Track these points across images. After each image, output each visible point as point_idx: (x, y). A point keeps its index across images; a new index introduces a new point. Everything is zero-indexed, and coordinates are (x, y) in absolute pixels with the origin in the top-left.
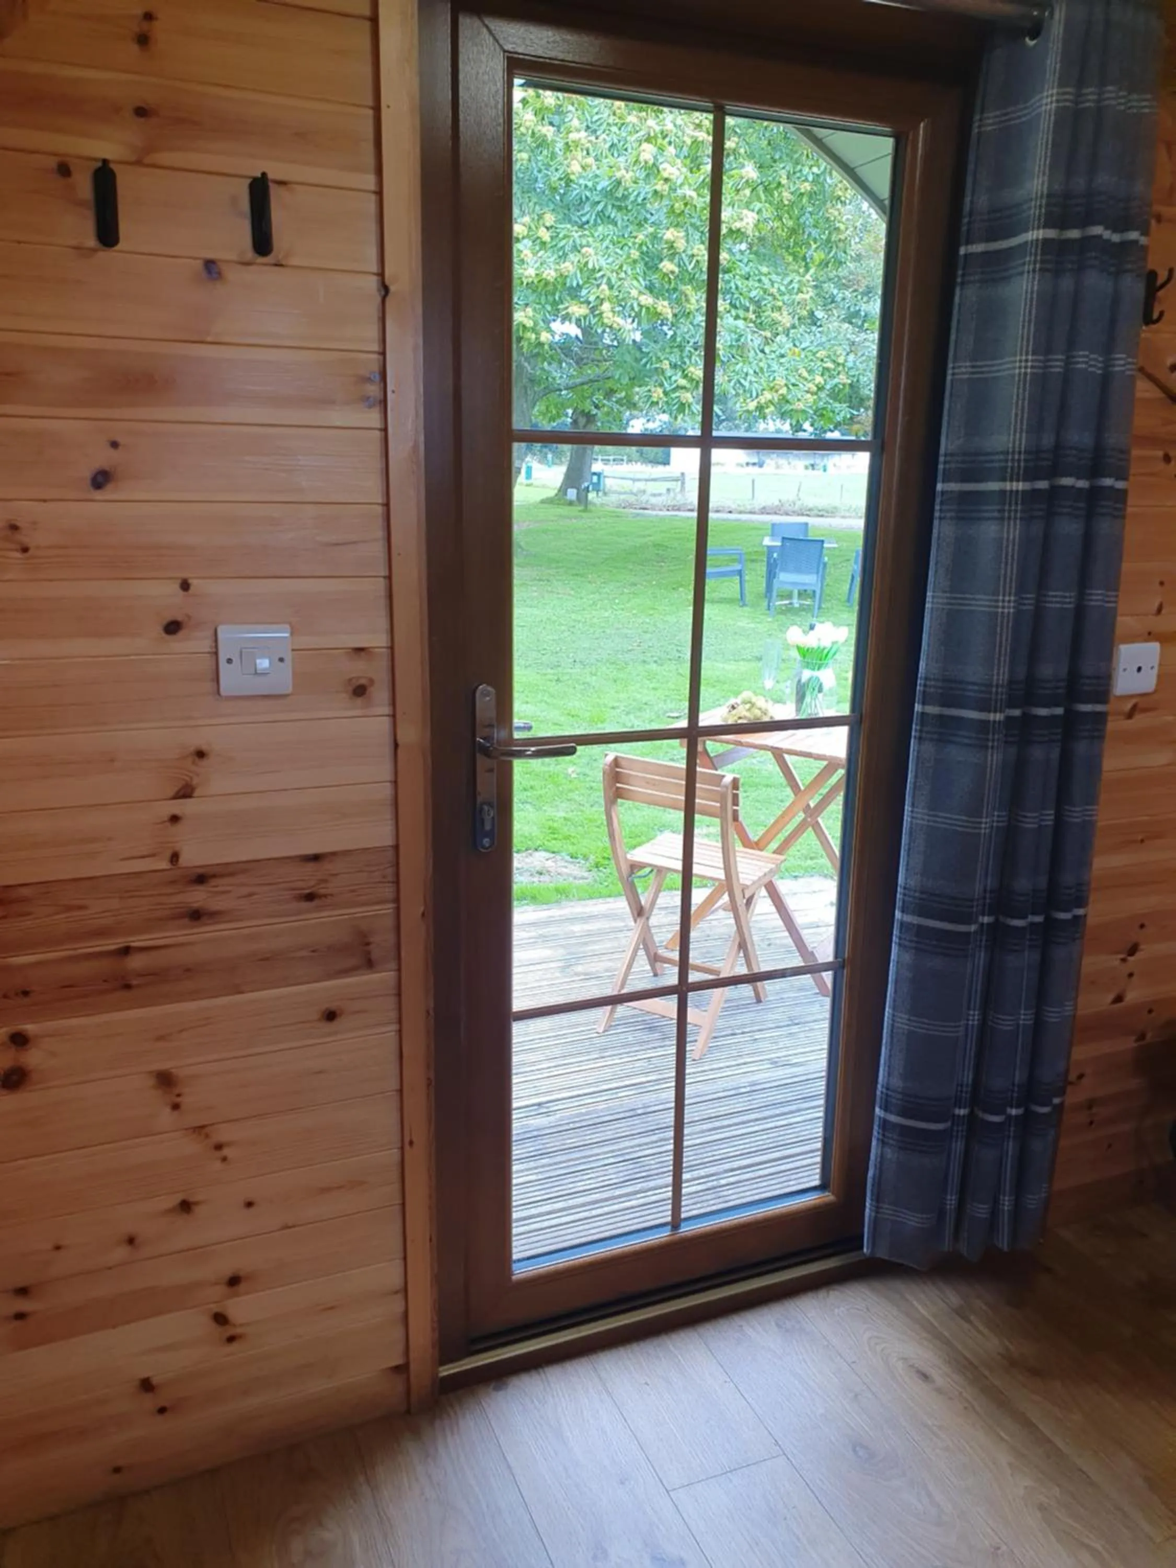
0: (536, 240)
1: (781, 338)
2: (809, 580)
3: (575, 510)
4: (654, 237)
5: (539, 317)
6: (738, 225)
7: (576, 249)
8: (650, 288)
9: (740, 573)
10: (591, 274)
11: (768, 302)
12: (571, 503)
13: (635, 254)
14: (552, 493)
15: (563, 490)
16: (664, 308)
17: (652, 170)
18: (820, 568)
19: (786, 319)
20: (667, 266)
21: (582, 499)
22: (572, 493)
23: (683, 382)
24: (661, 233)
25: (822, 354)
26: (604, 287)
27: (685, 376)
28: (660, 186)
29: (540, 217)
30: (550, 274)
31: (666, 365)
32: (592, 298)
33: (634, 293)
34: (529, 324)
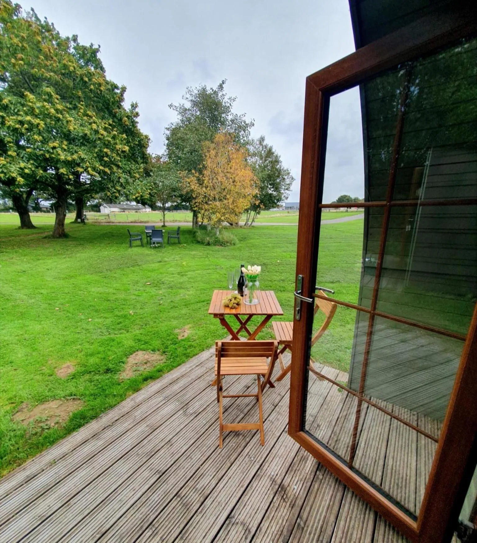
0: (62, 148)
1: (137, 180)
2: (159, 240)
3: (81, 224)
4: (100, 151)
5: (68, 171)
6: (124, 149)
7: (76, 152)
8: (101, 165)
9: (141, 239)
10: (83, 160)
11: (132, 171)
12: (79, 223)
13: (95, 155)
14: (73, 220)
15: (76, 219)
16: (107, 170)
17: (97, 132)
18: (162, 236)
19: (137, 175)
20: (106, 159)
21: (83, 221)
22: (79, 220)
23: (115, 191)
24: (102, 149)
25: (148, 185)
26: (88, 163)
27: (115, 189)
28: (100, 136)
29: (62, 142)
30: (69, 158)
31: (110, 186)
32: (84, 166)
33: (97, 166)
34: (65, 173)
